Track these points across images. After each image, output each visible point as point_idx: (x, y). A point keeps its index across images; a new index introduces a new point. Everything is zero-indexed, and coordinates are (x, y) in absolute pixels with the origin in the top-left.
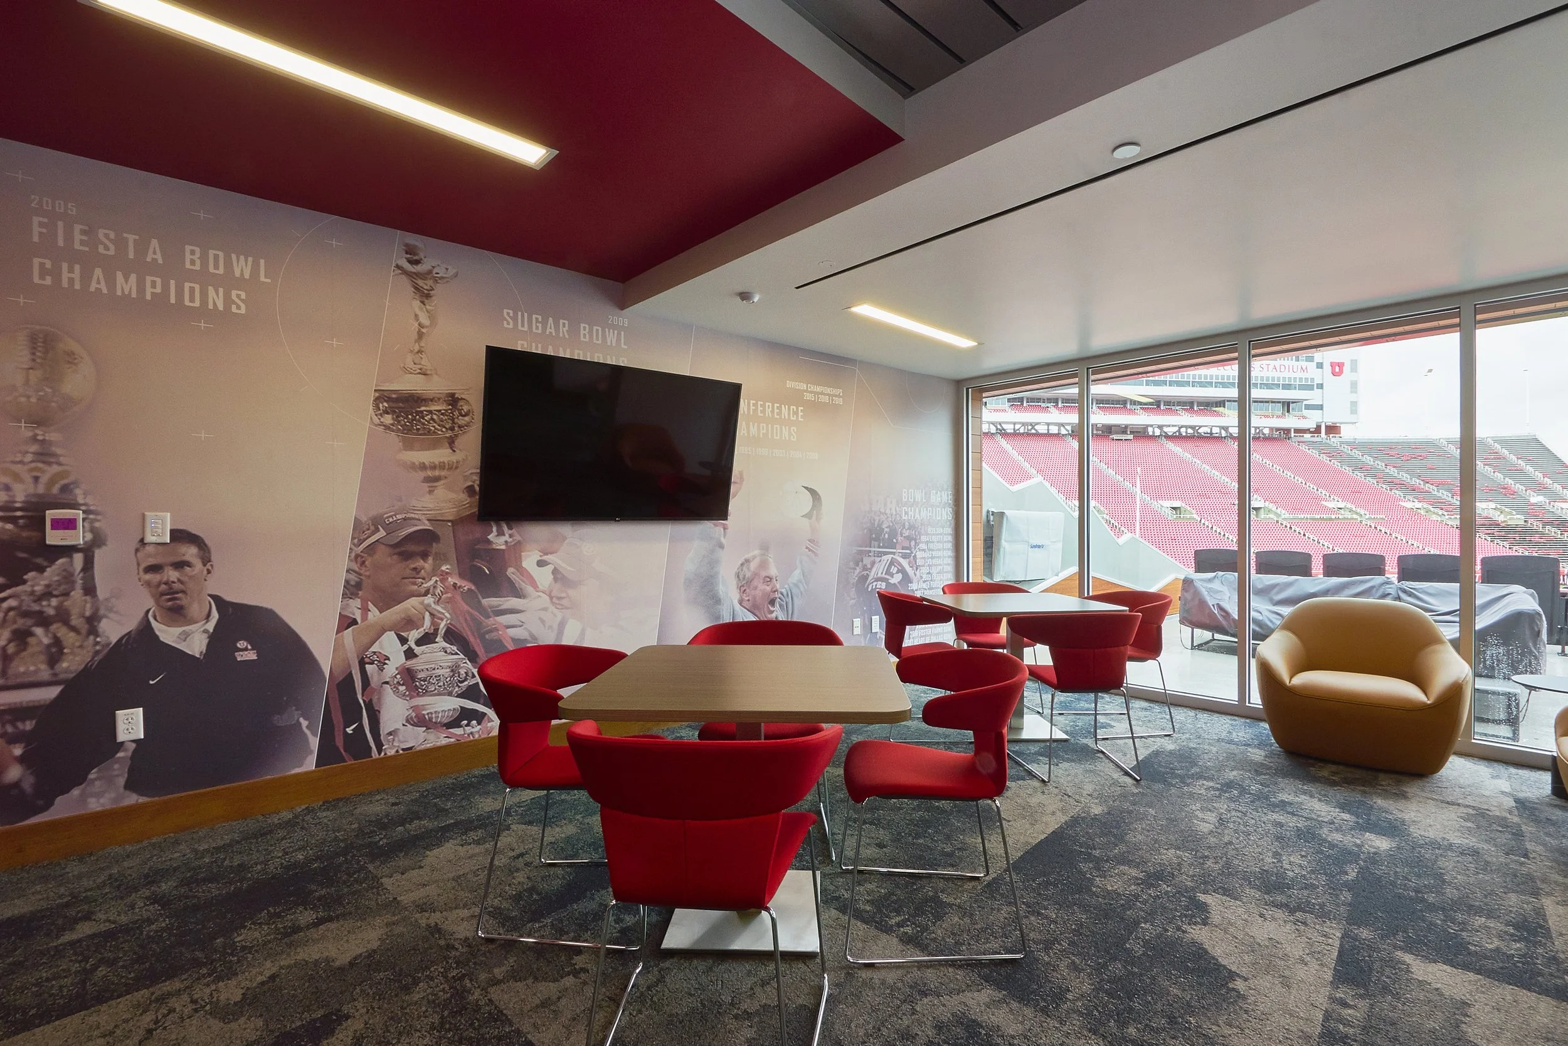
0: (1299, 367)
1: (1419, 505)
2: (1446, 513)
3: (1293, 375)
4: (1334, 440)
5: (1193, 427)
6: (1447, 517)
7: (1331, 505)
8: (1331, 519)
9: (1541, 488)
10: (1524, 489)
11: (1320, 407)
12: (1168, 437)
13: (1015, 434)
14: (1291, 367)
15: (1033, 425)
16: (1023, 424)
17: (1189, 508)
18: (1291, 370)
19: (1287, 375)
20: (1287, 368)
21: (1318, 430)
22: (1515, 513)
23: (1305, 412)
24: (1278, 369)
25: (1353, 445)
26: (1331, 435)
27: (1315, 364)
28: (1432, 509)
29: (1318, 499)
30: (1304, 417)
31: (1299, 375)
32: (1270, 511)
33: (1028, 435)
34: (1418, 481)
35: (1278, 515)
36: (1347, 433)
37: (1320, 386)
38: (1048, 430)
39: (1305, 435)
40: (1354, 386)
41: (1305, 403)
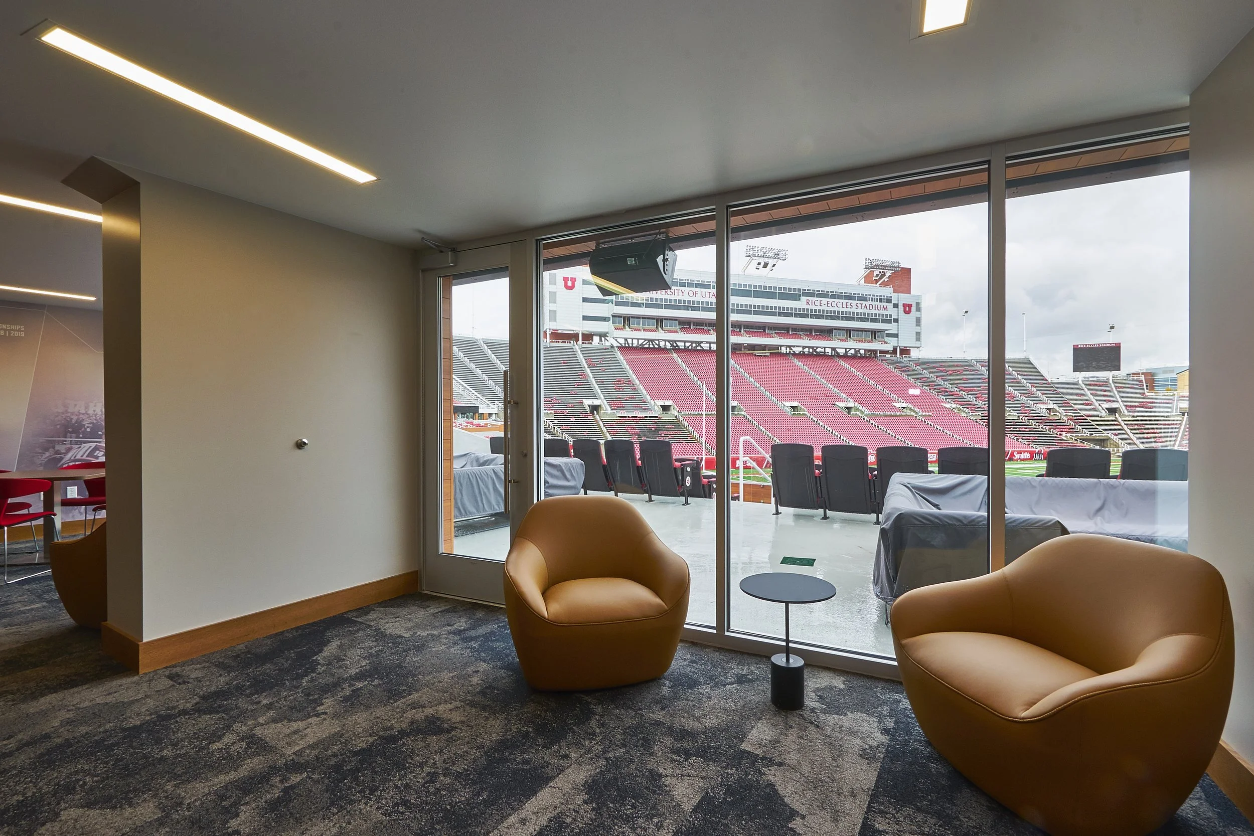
0: (882, 307)
1: (954, 406)
2: (970, 411)
3: (877, 312)
4: (905, 359)
5: (812, 348)
6: (971, 414)
7: (898, 405)
8: (896, 415)
9: (1030, 395)
10: (1020, 395)
11: (896, 336)
12: (794, 355)
13: (686, 350)
14: (876, 306)
15: (699, 343)
16: (692, 342)
17: (803, 407)
18: (876, 308)
19: (873, 311)
20: (874, 306)
21: (894, 351)
22: (1012, 411)
23: (886, 339)
24: (868, 308)
25: (918, 362)
26: (903, 356)
27: (892, 304)
28: (962, 409)
29: (890, 400)
30: (886, 343)
31: (882, 312)
32: (857, 409)
33: (695, 351)
34: (955, 389)
35: (862, 412)
36: (914, 354)
37: (896, 321)
38: (710, 347)
39: (887, 355)
40: (918, 321)
41: (886, 332)
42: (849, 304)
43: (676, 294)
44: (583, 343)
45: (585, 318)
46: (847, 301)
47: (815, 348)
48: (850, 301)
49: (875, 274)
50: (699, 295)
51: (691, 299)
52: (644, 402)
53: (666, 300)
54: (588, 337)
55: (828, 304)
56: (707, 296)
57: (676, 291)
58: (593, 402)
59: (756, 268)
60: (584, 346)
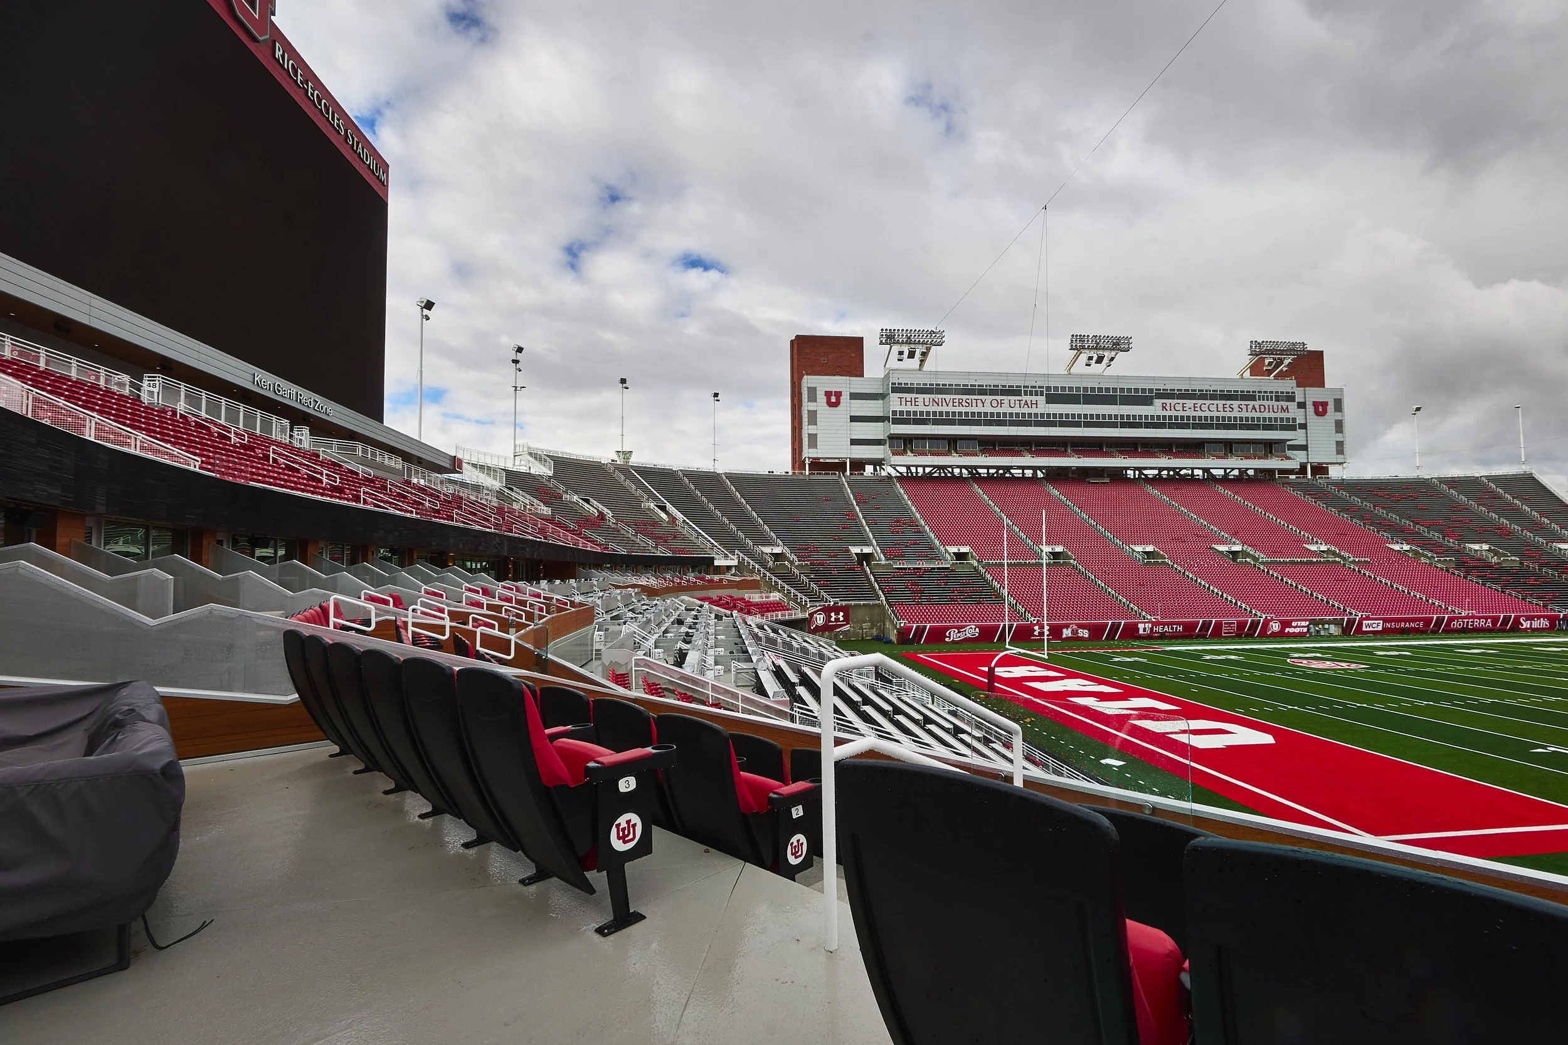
0: (1280, 407)
1: (1406, 547)
2: (1435, 555)
3: (1273, 415)
4: (1320, 481)
5: (1173, 469)
6: (1436, 559)
7: (1313, 548)
8: (1311, 563)
9: (1538, 528)
10: (1520, 529)
11: (1304, 448)
12: (1147, 480)
13: (990, 478)
14: (1271, 407)
15: (1008, 469)
16: (998, 468)
17: (1162, 553)
18: (1271, 410)
19: (1266, 415)
20: (1267, 407)
21: (1303, 469)
22: (1509, 554)
23: (1289, 453)
24: (1258, 410)
25: (1342, 484)
26: (1317, 477)
27: (1297, 401)
28: (1421, 551)
29: (1300, 541)
30: (1288, 458)
31: (1280, 415)
32: (1248, 555)
33: (1002, 478)
34: (1407, 522)
35: (1256, 559)
36: (1334, 473)
37: (1304, 426)
38: (1023, 473)
39: (1290, 476)
40: (1339, 426)
41: (1288, 443)
42: (1227, 406)
43: (974, 405)
44: (851, 474)
45: (854, 442)
46: (1224, 402)
47: (1178, 470)
48: (1229, 402)
49: (1267, 362)
50: (1006, 405)
51: (995, 411)
52: (931, 548)
53: (960, 413)
54: (858, 465)
55: (1195, 407)
56: (1017, 405)
57: (974, 401)
58: (862, 550)
59: (1087, 365)
60: (853, 477)
